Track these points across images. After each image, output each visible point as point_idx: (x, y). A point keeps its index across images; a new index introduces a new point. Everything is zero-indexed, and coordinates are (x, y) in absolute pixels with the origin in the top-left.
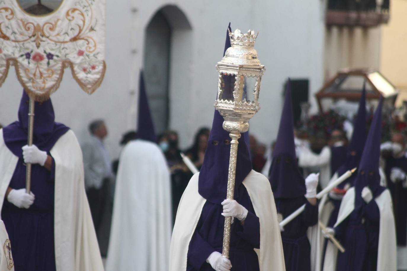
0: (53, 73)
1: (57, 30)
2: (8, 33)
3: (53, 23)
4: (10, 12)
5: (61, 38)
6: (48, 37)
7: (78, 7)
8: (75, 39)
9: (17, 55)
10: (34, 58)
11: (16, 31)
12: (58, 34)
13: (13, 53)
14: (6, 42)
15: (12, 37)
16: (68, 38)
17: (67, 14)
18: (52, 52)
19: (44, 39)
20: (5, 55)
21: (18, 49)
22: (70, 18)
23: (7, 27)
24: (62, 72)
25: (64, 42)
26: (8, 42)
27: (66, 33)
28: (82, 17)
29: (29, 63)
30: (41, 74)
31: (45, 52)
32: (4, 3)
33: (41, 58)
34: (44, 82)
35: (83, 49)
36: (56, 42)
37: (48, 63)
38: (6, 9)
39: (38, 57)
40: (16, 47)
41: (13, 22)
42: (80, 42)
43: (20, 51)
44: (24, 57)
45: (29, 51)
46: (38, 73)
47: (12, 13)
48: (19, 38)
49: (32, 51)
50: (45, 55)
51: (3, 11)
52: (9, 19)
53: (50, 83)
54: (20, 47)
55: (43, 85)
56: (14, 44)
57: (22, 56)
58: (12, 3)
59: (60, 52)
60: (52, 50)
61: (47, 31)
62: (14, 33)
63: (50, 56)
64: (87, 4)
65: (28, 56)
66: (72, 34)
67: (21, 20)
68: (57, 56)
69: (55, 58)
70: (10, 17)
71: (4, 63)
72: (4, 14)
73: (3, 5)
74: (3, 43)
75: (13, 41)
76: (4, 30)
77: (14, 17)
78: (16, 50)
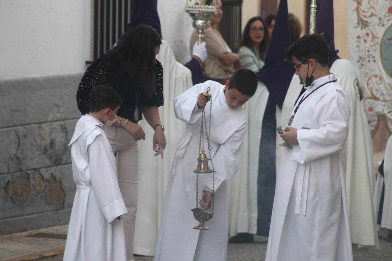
2: (378, 95)
4: (378, 78)
9: (386, 112)
11: (384, 93)
13: (383, 111)
14: (376, 102)
15: (381, 98)
20: (376, 112)
21: (387, 107)
23: (377, 90)
26: (379, 102)
32: (374, 72)
38: (376, 76)
40: (385, 105)
41: (382, 86)
43: (388, 109)
47: (381, 79)
48: (387, 98)
51: (373, 78)
52: (378, 84)
54: (388, 106)
56: (383, 103)
57: (390, 112)
58: (380, 71)
62: (383, 94)
67: (389, 84)
70: (379, 82)
71: (376, 118)
72: (374, 80)
73: (373, 73)
74: (374, 103)
75: (382, 101)
76: (374, 92)
77: (383, 82)
78: (385, 108)
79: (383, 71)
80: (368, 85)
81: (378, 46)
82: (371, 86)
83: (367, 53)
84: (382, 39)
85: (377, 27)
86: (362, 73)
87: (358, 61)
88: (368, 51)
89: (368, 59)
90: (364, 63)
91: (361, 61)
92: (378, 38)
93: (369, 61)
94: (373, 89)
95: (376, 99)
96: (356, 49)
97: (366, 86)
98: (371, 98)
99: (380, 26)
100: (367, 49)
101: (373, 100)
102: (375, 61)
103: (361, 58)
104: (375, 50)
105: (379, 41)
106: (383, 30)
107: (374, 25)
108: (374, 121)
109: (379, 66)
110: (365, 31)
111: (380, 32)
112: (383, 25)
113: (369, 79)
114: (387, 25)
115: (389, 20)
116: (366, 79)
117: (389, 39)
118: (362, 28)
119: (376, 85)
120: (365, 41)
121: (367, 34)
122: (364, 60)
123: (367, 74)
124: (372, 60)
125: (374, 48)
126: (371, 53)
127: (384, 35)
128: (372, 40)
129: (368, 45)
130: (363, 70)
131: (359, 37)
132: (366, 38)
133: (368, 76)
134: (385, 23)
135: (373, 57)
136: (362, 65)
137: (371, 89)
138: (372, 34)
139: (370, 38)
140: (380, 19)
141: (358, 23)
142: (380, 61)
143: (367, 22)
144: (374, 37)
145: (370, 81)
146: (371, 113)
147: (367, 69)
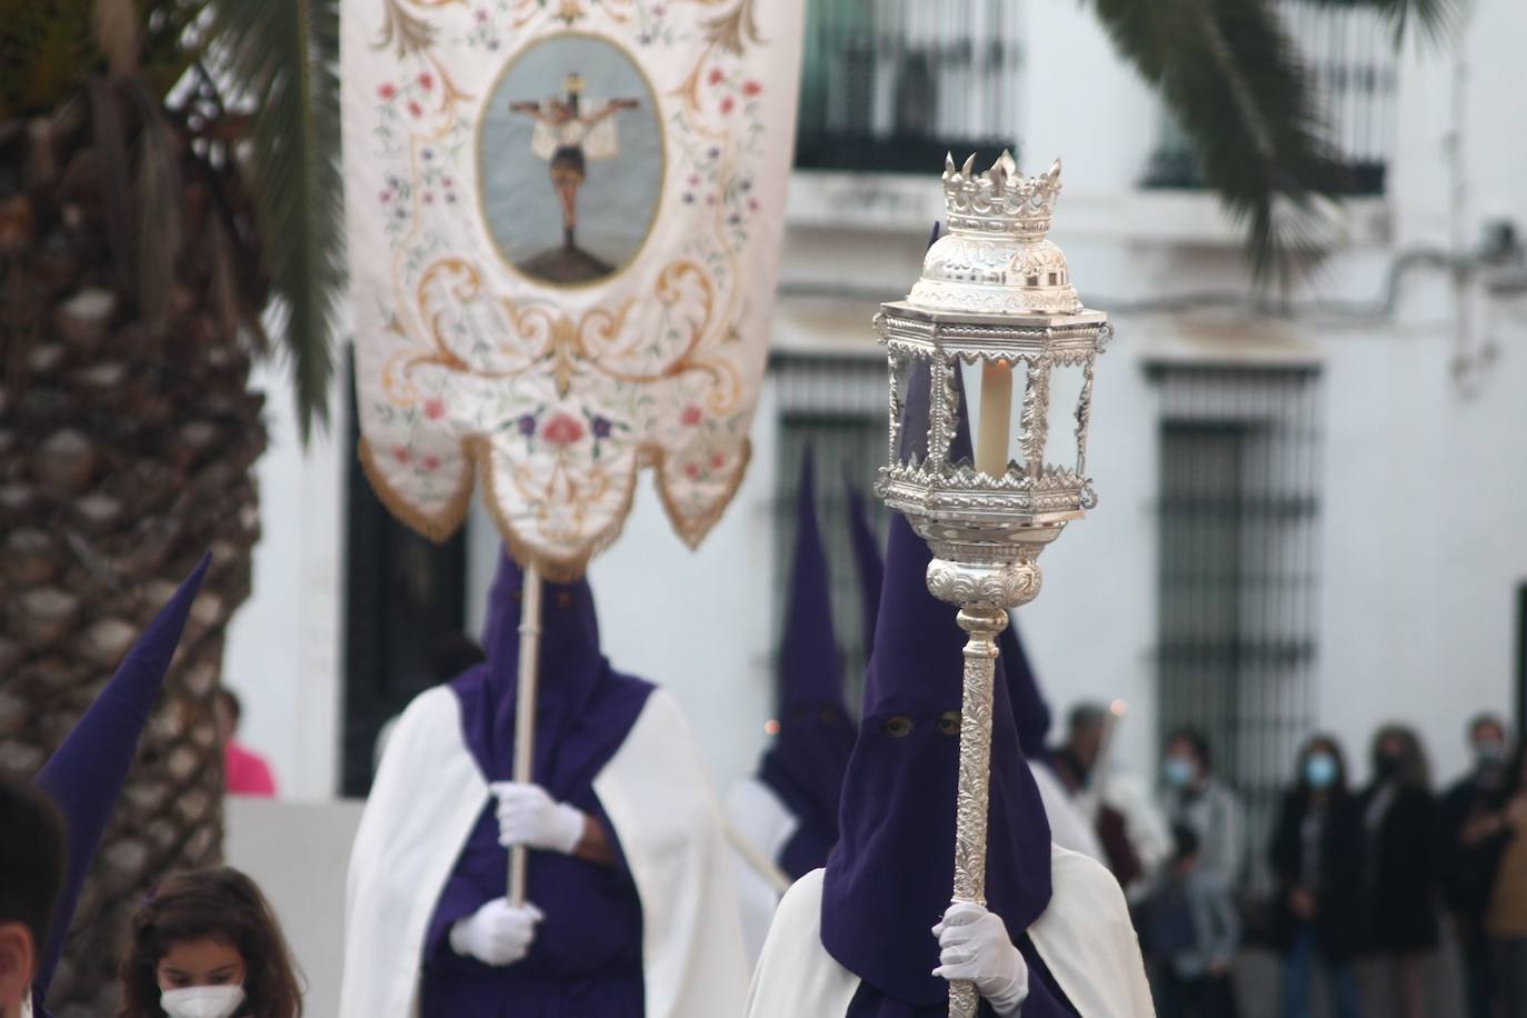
0: (606, 484)
1: (626, 337)
2: (463, 349)
3: (614, 311)
4: (465, 275)
5: (637, 366)
6: (595, 361)
7: (695, 258)
8: (678, 369)
9: (490, 424)
10: (551, 433)
11: (489, 340)
12: (629, 352)
13: (479, 418)
14: (454, 380)
15: (476, 362)
16: (658, 365)
17: (662, 284)
18: (609, 414)
19: (583, 366)
20: (456, 425)
21: (495, 402)
22: (668, 295)
23: (460, 329)
24: (634, 480)
25: (646, 379)
26: (464, 379)
27: (655, 349)
28: (702, 294)
29: (531, 450)
30: (573, 487)
31: (586, 412)
32: (447, 244)
33: (574, 433)
34: (579, 517)
35: (701, 402)
36: (620, 379)
37: (596, 452)
38: (455, 266)
39: (563, 431)
40: (488, 395)
41: (479, 310)
42: (693, 379)
43: (501, 409)
44: (515, 428)
45: (529, 409)
46: (561, 486)
47: (476, 278)
48: (501, 362)
49: (541, 409)
50: (585, 424)
51: (444, 271)
52: (465, 301)
53: (595, 523)
54: (502, 396)
55: (572, 526)
56: (482, 384)
57: (506, 425)
58: (473, 244)
59: (632, 413)
60: (607, 403)
61: (593, 340)
62: (482, 347)
63: (601, 427)
64: (720, 249)
65: (527, 425)
66: (672, 352)
67: (506, 302)
68: (625, 427)
69: (616, 432)
70: (468, 291)
72: (447, 281)
73: (444, 253)
74: (444, 384)
75: (479, 374)
76: (449, 336)
77: (482, 292)
78: (490, 406)
79: (485, 245)
80: (423, 299)
81: (468, 138)
82: (435, 306)
83: (422, 165)
84: (489, 106)
85: (465, 49)
86: (397, 247)
87: (385, 197)
88: (428, 155)
89: (423, 189)
90: (408, 206)
91: (395, 194)
92: (468, 98)
93: (428, 199)
94: (442, 320)
95: (455, 363)
96: (376, 143)
97: (412, 304)
98: (434, 360)
99: (482, 48)
100: (420, 147)
101: (442, 370)
102: (451, 199)
103: (394, 183)
104: (454, 151)
105: (472, 111)
106: (493, 65)
107: (456, 41)
108: (450, 457)
109: (468, 224)
110: (414, 65)
111: (478, 74)
112: (494, 45)
113: (429, 276)
114: (513, 43)
115: (519, 24)
116: (417, 276)
117: (516, 108)
118: (402, 53)
119: (453, 302)
120: (415, 110)
121: (426, 81)
122: (406, 192)
123: (418, 253)
124: (440, 193)
125: (450, 141)
126: (438, 162)
127: (499, 86)
128: (443, 109)
129: (425, 126)
130: (401, 236)
131: (388, 92)
132: (417, 94)
133: (425, 265)
134: (503, 35)
135: (447, 183)
136: (401, 214)
137: (436, 320)
138: (448, 84)
139: (435, 98)
140: (482, 16)
141: (388, 31)
142: (474, 201)
143: (424, 27)
144: (453, 94)
145: (432, 287)
147: (421, 233)
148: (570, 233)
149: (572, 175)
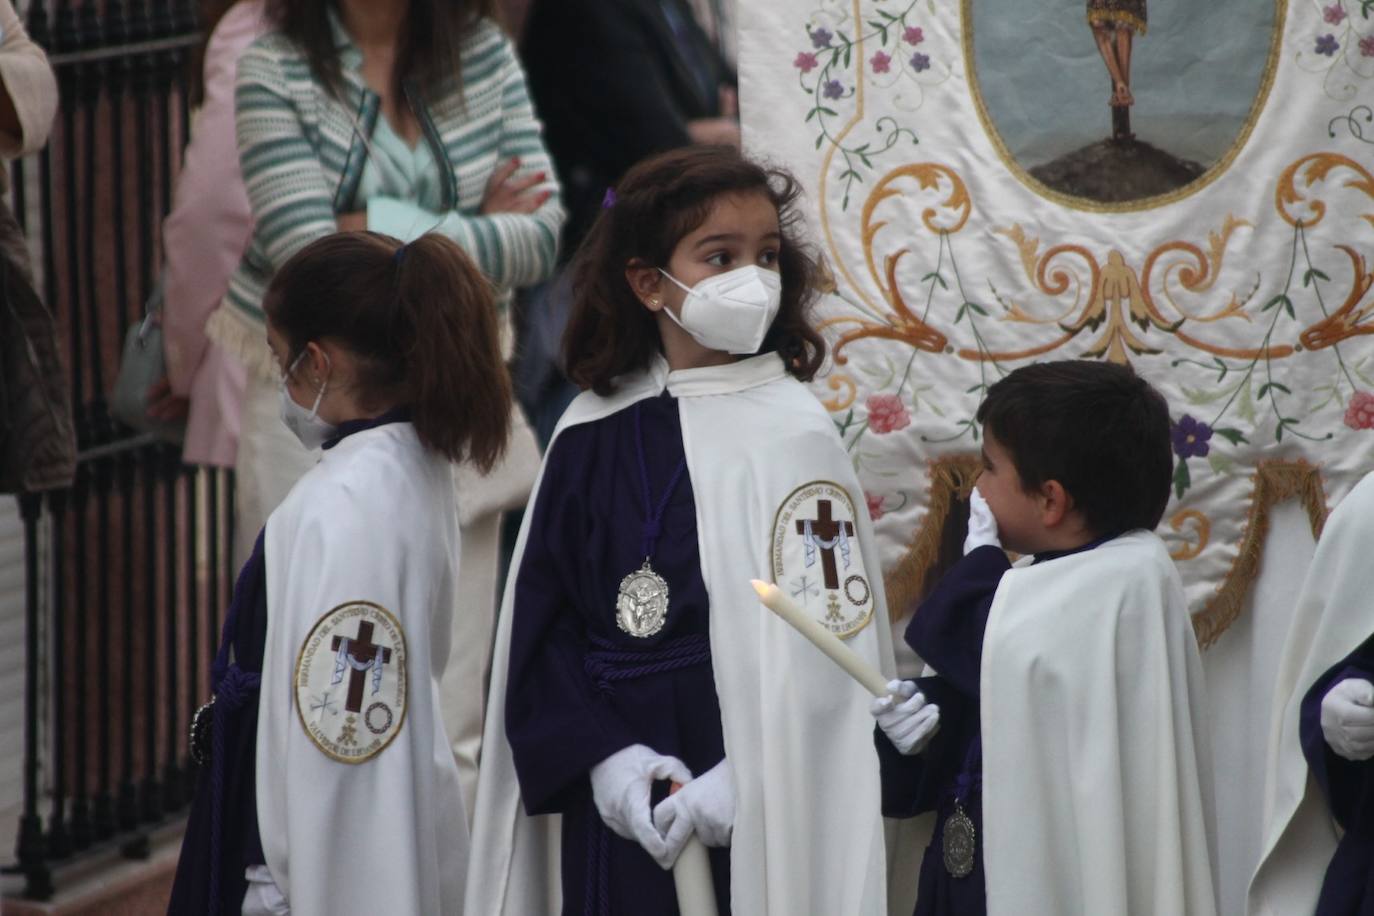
0: (1208, 530)
1: (1228, 282)
2: (939, 313)
3: (1206, 245)
4: (945, 188)
5: (1251, 331)
6: (1174, 328)
7: (1345, 144)
8: (1330, 332)
11: (986, 297)
12: (1234, 309)
14: (925, 364)
15: (962, 336)
16: (1289, 330)
17: (1285, 190)
18: (1204, 414)
19: (1153, 337)
20: (924, 438)
22: (1295, 209)
23: (933, 278)
24: (1260, 525)
25: (1271, 353)
26: (941, 360)
27: (1282, 300)
32: (915, 141)
36: (1222, 354)
37: (1180, 479)
38: (926, 174)
41: (968, 247)
42: (1363, 350)
47: (961, 196)
48: (1006, 334)
51: (908, 182)
52: (944, 232)
56: (974, 371)
58: (959, 136)
59: (1247, 411)
60: (1202, 399)
61: (1167, 294)
62: (973, 307)
63: (1189, 437)
66: (1311, 306)
67: (1017, 234)
68: (1234, 435)
69: (1218, 443)
70: (948, 216)
71: (922, 480)
72: (915, 199)
73: (907, 153)
74: (908, 372)
75: (967, 354)
76: (914, 292)
77: (974, 214)
79: (981, 140)
80: (868, 239)
82: (888, 244)
83: (873, 10)
86: (826, 143)
87: (806, 62)
89: (873, 47)
90: (844, 75)
91: (824, 58)
93: (881, 63)
94: (903, 266)
95: (924, 337)
97: (854, 243)
98: (886, 333)
101: (905, 348)
102: (921, 63)
103: (821, 38)
108: (906, 499)
109: (950, 103)
113: (879, 194)
116: (860, 193)
119: (925, 235)
122: (843, 54)
123: (863, 153)
124: (901, 54)
126: (896, 2)
130: (834, 126)
133: (874, 176)
135: (914, 36)
136: (834, 90)
137: (893, 261)
142: (960, 65)
145: (884, 210)
146: (886, 440)
147: (868, 123)
148: (1121, 114)
149: (1123, 18)
